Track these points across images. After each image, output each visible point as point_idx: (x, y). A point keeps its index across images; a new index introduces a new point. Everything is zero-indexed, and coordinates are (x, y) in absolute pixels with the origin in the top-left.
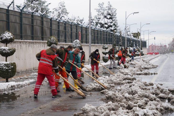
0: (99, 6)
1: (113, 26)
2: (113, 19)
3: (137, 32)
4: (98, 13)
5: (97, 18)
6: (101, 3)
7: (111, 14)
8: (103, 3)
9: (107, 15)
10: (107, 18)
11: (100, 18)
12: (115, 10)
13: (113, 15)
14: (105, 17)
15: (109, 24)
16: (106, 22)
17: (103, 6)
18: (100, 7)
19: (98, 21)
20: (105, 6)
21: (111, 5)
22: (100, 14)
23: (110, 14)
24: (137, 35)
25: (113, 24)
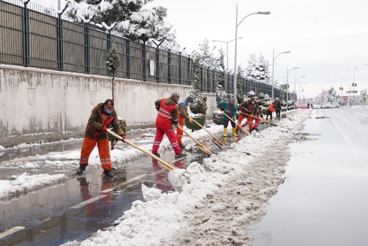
0: (250, 57)
1: (265, 78)
2: (266, 71)
3: (286, 84)
4: (249, 64)
5: (248, 70)
6: (253, 54)
7: (264, 66)
8: (255, 55)
9: (260, 67)
10: (259, 70)
11: (252, 70)
12: (267, 62)
13: (265, 66)
14: (257, 69)
15: (261, 76)
16: (259, 74)
17: (255, 57)
18: (252, 58)
19: (250, 73)
20: (257, 57)
21: (263, 57)
22: (252, 66)
23: (262, 66)
24: (286, 86)
25: (265, 76)
